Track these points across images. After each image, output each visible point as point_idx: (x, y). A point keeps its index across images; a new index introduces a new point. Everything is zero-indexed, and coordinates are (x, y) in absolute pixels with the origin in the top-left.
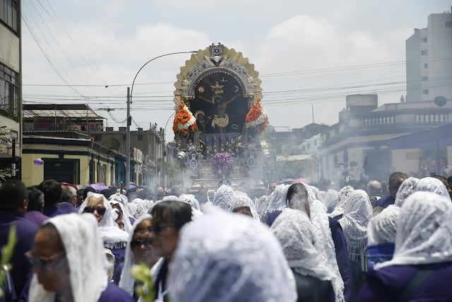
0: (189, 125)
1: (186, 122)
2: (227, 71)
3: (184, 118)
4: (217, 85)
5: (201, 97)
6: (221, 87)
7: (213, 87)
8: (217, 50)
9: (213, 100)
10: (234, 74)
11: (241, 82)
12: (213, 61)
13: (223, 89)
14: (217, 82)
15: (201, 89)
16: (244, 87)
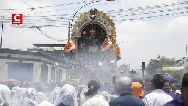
0: (70, 50)
1: (69, 48)
2: (98, 23)
3: (69, 46)
4: (93, 30)
5: (84, 36)
6: (95, 31)
7: (90, 31)
8: (93, 12)
9: (90, 38)
10: (101, 24)
11: (105, 29)
12: (91, 18)
13: (96, 32)
14: (93, 29)
15: (85, 33)
16: (106, 31)
